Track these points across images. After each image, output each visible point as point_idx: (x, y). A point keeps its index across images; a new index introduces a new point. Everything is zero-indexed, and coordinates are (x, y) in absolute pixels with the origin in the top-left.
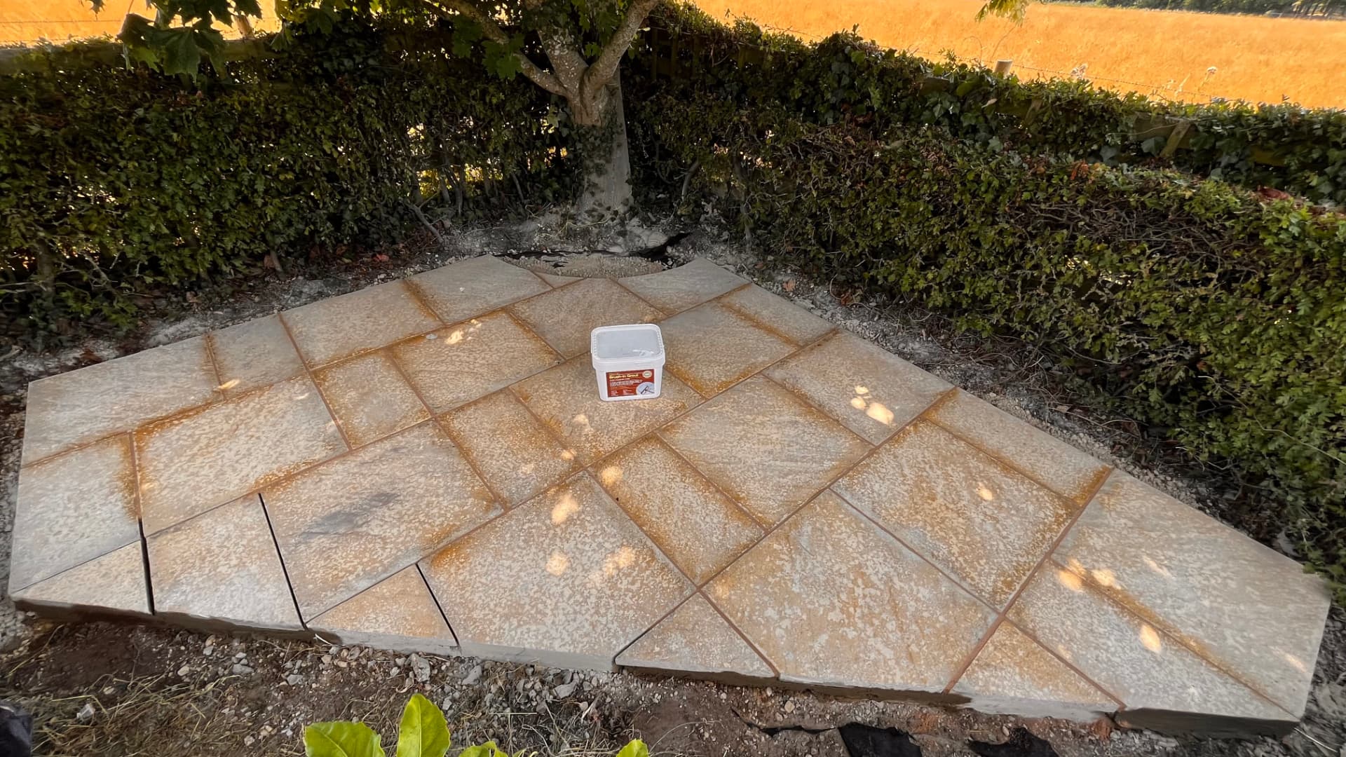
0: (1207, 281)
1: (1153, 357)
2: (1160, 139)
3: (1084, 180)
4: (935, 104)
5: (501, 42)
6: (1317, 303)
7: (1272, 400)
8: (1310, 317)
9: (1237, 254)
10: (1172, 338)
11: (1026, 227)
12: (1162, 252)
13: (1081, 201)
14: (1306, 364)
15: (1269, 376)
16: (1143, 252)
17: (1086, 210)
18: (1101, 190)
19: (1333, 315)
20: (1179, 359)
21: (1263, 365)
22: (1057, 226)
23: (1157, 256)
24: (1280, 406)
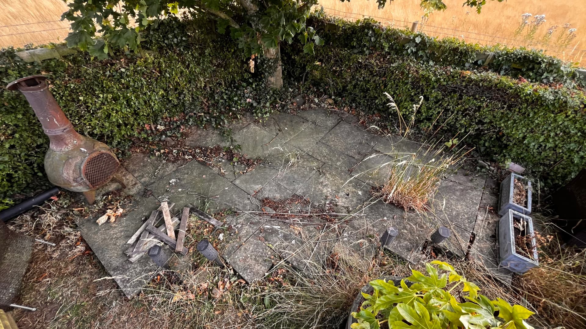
0: (503, 108)
1: (486, 132)
2: (484, 60)
3: (465, 77)
4: (408, 48)
5: (236, 27)
6: (535, 113)
7: (522, 143)
8: (533, 117)
9: (513, 100)
10: (493, 126)
11: (445, 92)
12: (490, 100)
13: (464, 84)
14: (532, 131)
15: (521, 135)
16: (484, 99)
17: (466, 87)
18: (470, 80)
19: (539, 116)
20: (494, 132)
21: (520, 132)
22: (455, 92)
23: (489, 101)
24: (525, 144)
